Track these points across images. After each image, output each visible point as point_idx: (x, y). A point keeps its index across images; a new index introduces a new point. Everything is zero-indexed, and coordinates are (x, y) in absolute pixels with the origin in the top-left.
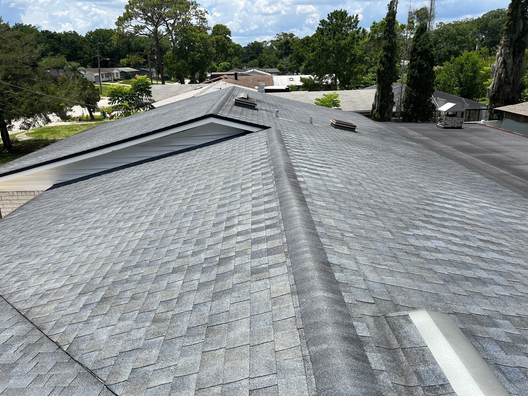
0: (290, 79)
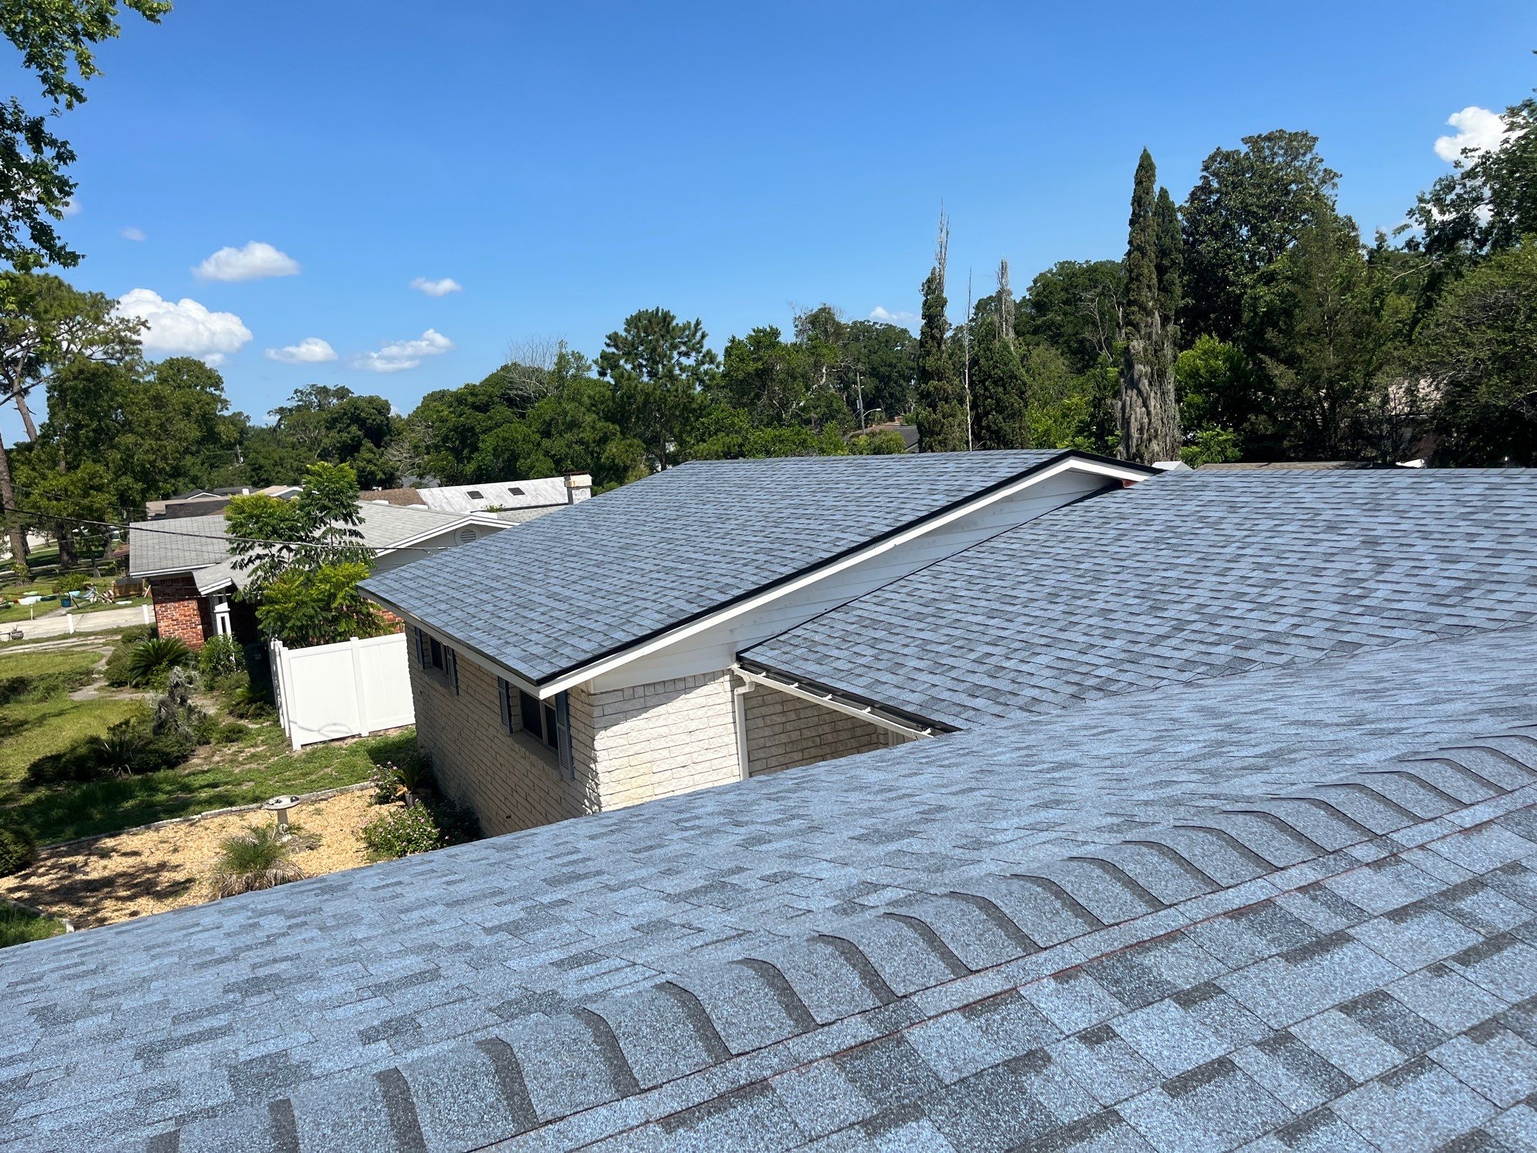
0: (469, 493)
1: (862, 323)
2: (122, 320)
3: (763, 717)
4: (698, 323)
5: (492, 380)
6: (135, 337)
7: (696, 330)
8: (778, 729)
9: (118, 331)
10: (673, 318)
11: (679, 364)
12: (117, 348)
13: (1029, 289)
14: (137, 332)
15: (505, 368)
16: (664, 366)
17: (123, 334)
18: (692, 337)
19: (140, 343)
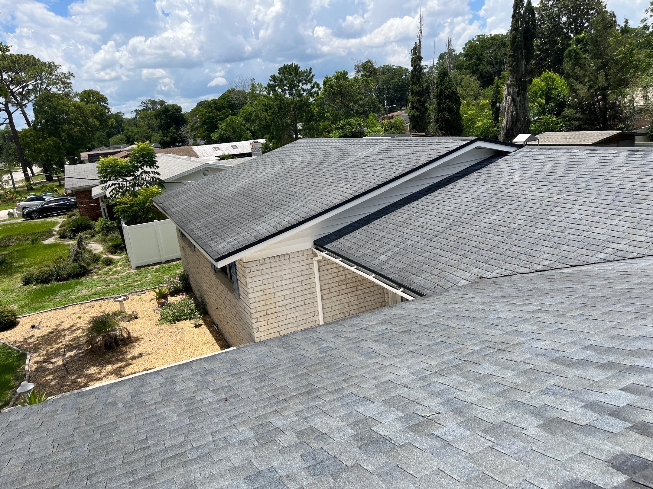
0: (215, 148)
1: (387, 66)
2: (62, 74)
3: (327, 270)
4: (310, 70)
5: (223, 97)
6: (68, 81)
7: (310, 73)
8: (335, 275)
9: (61, 79)
10: (299, 68)
11: (303, 89)
12: (62, 86)
13: (463, 48)
14: (69, 79)
15: (229, 91)
16: (296, 90)
17: (63, 80)
18: (308, 77)
19: (71, 83)
